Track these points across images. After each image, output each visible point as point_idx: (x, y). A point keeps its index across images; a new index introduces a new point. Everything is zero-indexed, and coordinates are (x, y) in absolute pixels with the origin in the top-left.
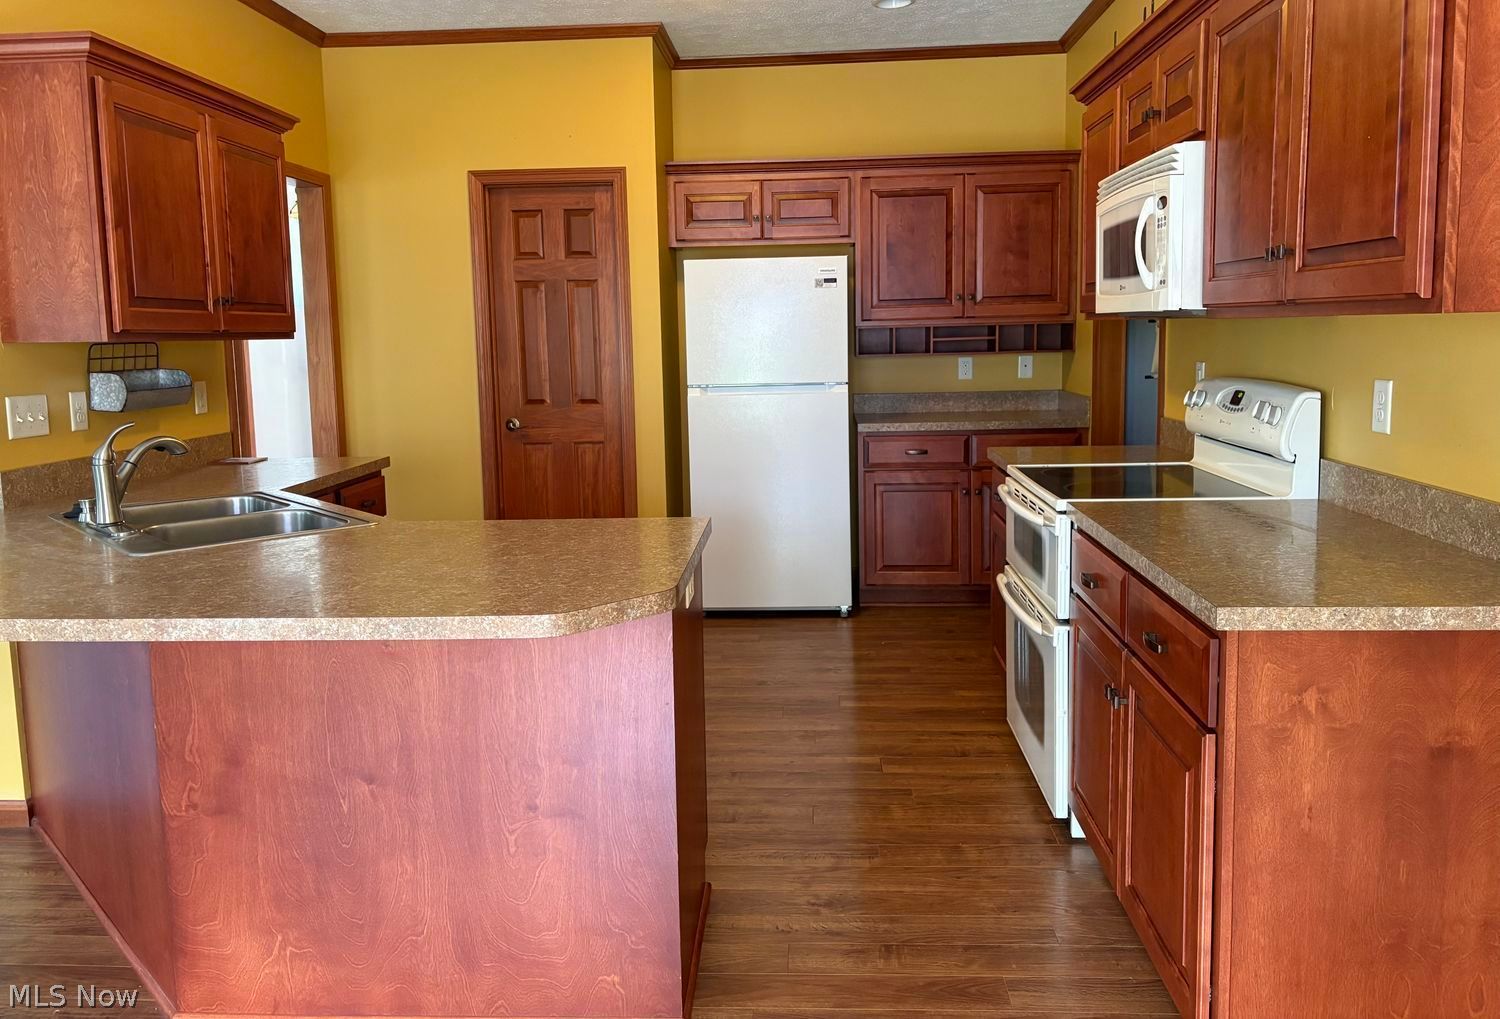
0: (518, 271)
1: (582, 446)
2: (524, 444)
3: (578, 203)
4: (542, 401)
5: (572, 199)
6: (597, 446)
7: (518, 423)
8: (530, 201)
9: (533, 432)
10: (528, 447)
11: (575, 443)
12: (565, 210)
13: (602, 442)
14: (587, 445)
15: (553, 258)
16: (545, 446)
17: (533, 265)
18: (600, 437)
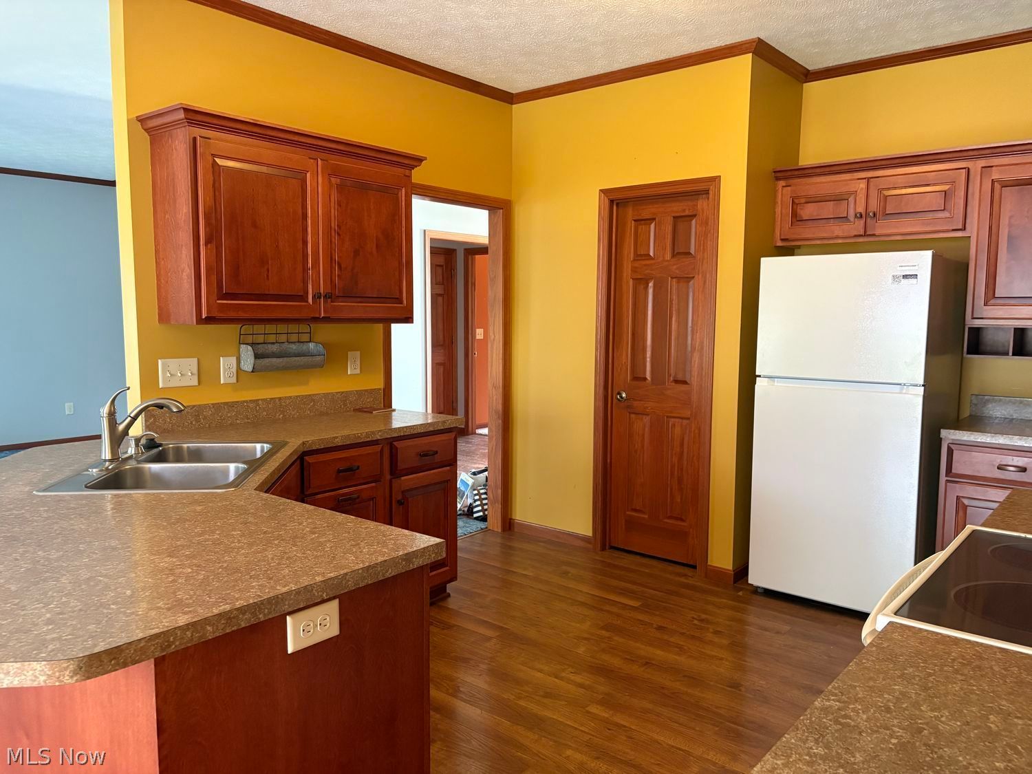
0: (634, 270)
1: (673, 420)
2: (630, 413)
3: (684, 210)
4: (645, 379)
5: (678, 208)
6: (685, 422)
7: (624, 395)
8: (646, 212)
9: (636, 404)
10: (633, 416)
11: (667, 417)
12: (674, 217)
13: (688, 419)
14: (677, 420)
15: (661, 259)
16: (644, 417)
17: (645, 265)
18: (687, 413)
